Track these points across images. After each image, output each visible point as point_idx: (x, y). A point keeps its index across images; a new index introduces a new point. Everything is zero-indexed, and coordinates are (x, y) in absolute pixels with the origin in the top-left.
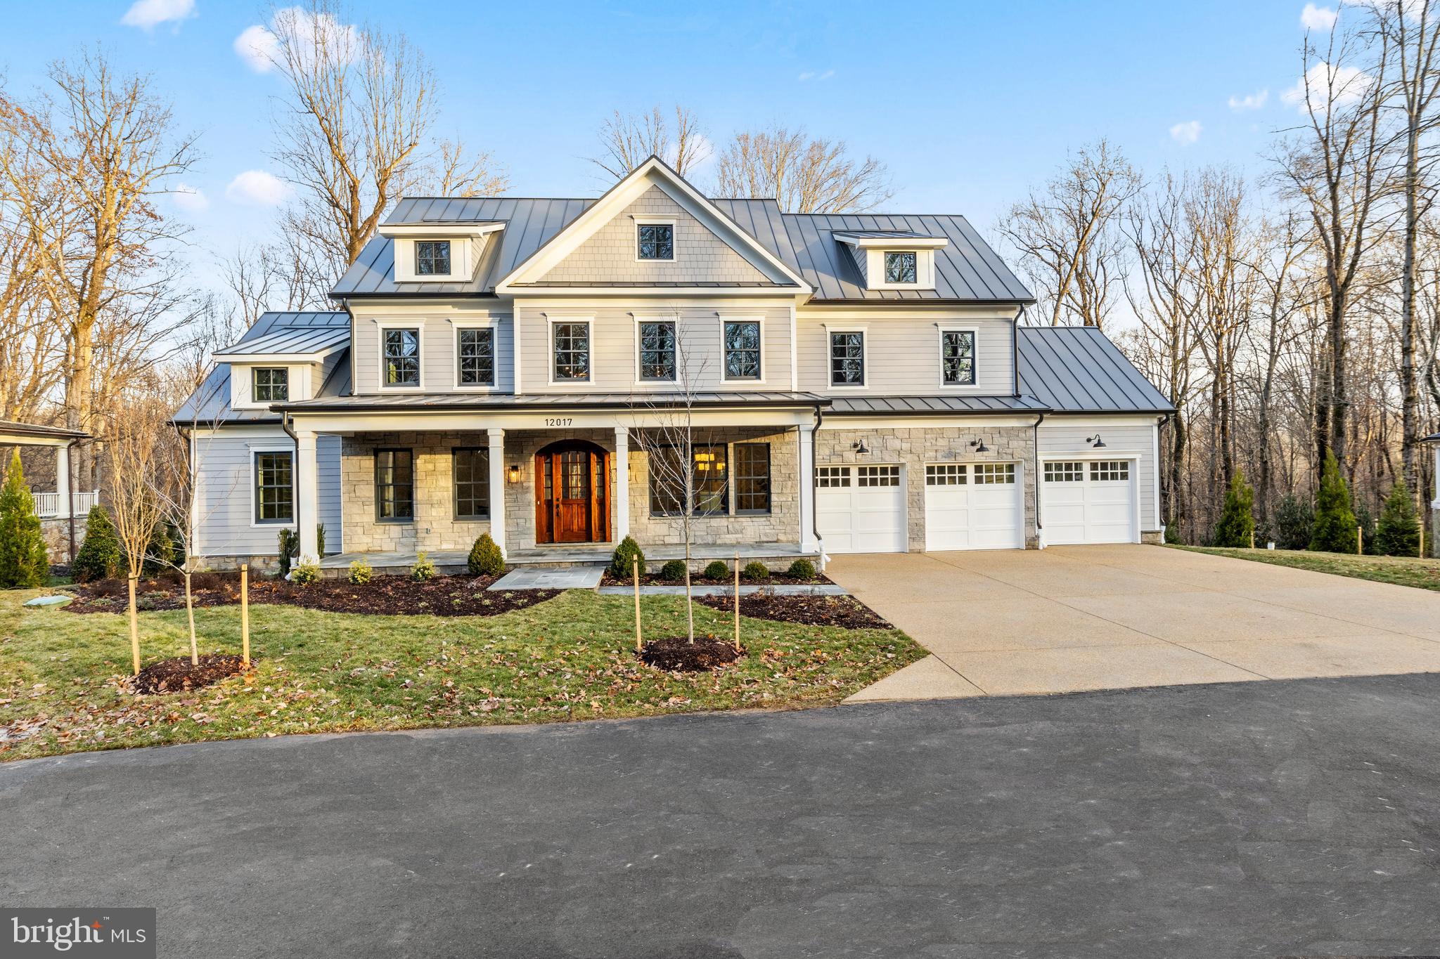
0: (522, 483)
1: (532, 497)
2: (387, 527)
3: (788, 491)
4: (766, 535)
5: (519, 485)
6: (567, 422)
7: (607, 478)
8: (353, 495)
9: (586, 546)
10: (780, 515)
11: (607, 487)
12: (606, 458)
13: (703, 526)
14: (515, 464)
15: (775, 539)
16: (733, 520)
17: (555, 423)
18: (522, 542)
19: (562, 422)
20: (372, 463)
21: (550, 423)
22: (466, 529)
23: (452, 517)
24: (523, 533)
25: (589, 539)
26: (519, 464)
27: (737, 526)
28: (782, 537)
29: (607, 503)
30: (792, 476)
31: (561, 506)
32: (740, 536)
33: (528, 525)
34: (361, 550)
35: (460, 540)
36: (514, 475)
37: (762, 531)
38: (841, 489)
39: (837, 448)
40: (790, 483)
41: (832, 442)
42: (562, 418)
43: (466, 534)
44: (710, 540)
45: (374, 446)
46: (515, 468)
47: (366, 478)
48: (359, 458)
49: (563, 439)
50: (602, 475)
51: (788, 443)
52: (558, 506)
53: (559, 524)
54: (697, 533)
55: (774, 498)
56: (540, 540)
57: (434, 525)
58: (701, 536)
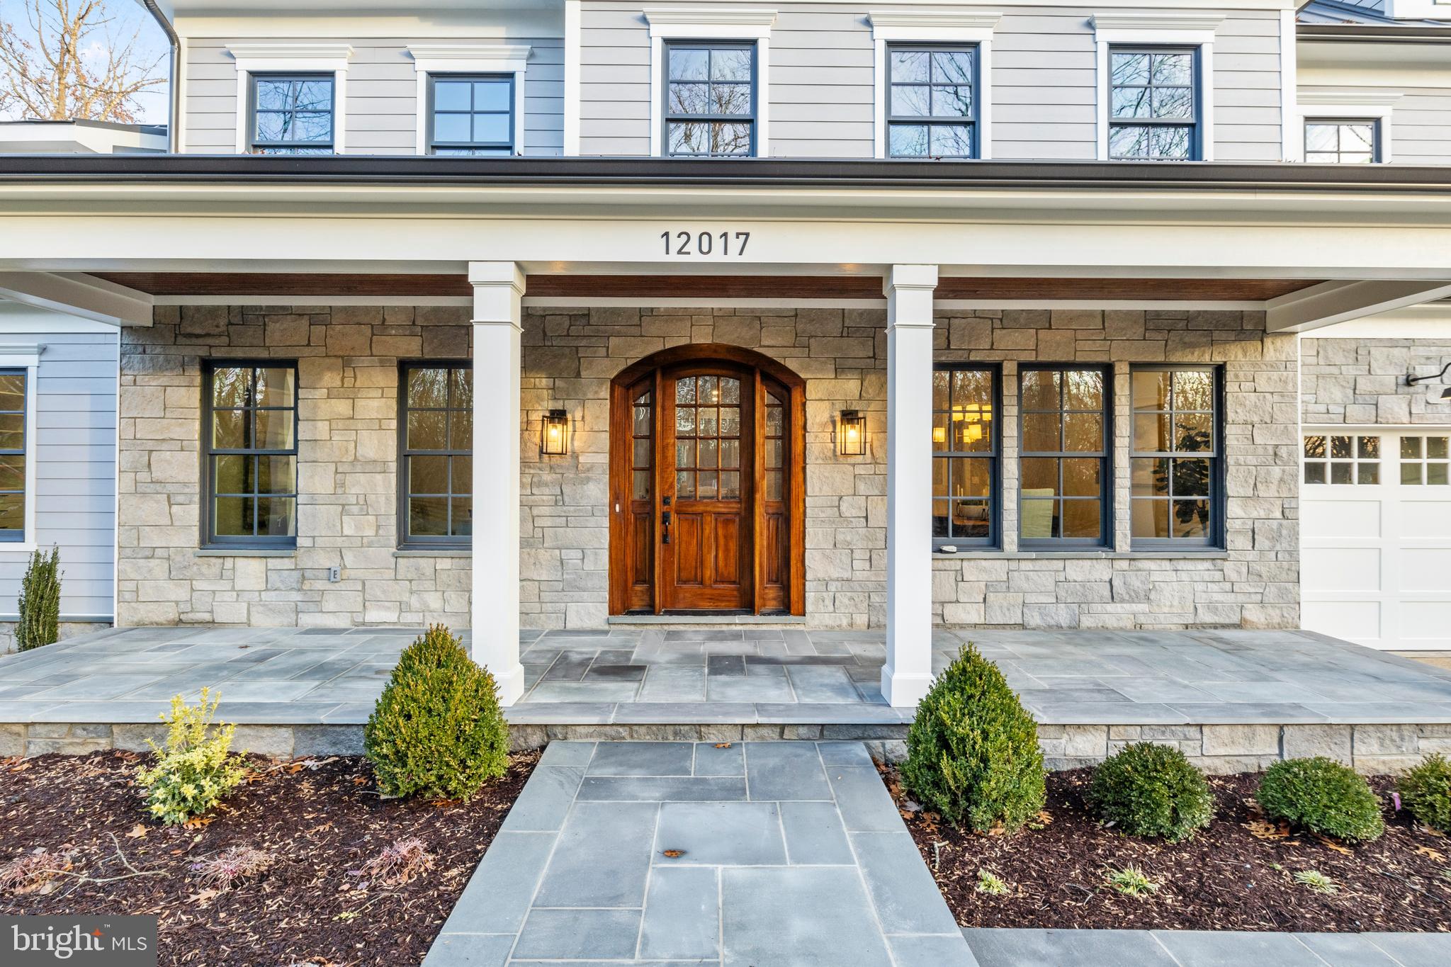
0: (575, 456)
1: (598, 492)
2: (229, 563)
3: (1273, 492)
4: (1212, 607)
5: (567, 461)
6: (735, 244)
7: (797, 448)
8: (143, 476)
9: (740, 622)
10: (1251, 556)
11: (796, 469)
12: (796, 397)
13: (1047, 581)
14: (559, 405)
15: (1235, 619)
16: (1124, 564)
17: (692, 246)
18: (572, 607)
19: (718, 243)
20: (196, 394)
21: (676, 243)
22: (429, 572)
23: (393, 540)
24: (572, 586)
25: (748, 606)
26: (569, 405)
27: (1136, 583)
28: (1253, 614)
29: (796, 514)
30: (1283, 452)
31: (674, 518)
32: (1143, 607)
33: (589, 565)
34: (162, 619)
35: (414, 601)
36: (555, 435)
37: (1202, 598)
38: (1355, 490)
39: (1363, 385)
40: (1276, 471)
41: (1350, 371)
42: (716, 229)
43: (429, 585)
44: (1063, 616)
45: (203, 352)
46: (558, 416)
47: (177, 432)
48: (164, 380)
49: (683, 341)
50: (786, 438)
51: (1273, 366)
52: (666, 518)
53: (667, 563)
54: (1031, 599)
55: (1233, 509)
56: (621, 605)
57: (349, 559)
58: (1041, 606)
